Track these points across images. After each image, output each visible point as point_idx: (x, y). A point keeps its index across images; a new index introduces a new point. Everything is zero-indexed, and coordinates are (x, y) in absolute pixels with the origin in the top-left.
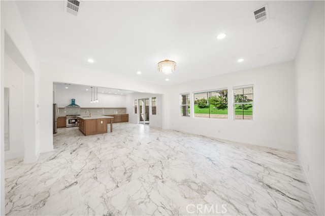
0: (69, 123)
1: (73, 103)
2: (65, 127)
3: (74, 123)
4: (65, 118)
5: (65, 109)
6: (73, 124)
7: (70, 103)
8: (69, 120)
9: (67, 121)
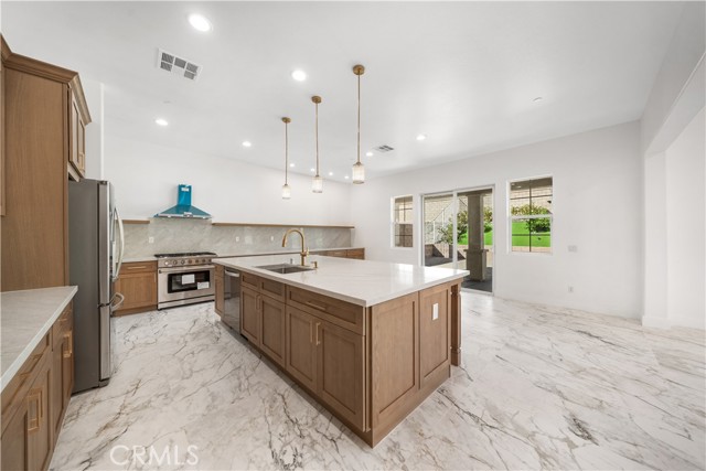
0: (170, 290)
1: (184, 201)
2: (154, 307)
3: (192, 287)
4: (153, 267)
5: (150, 228)
6: (190, 294)
7: (170, 201)
8: (171, 277)
9: (162, 280)
